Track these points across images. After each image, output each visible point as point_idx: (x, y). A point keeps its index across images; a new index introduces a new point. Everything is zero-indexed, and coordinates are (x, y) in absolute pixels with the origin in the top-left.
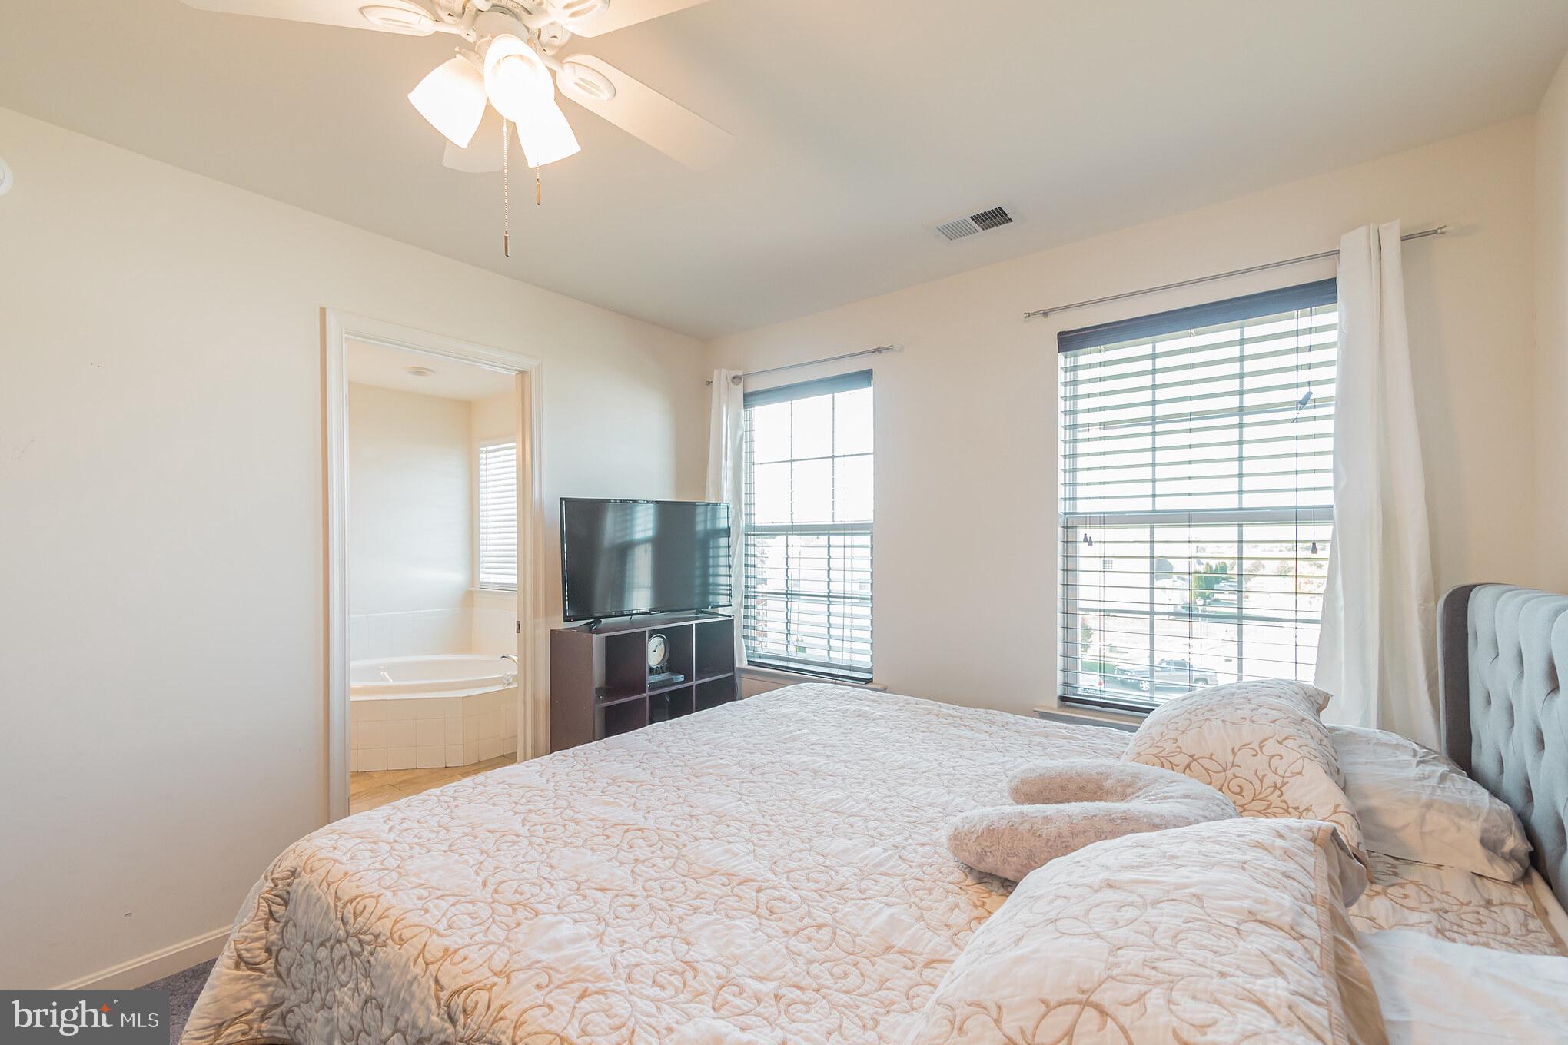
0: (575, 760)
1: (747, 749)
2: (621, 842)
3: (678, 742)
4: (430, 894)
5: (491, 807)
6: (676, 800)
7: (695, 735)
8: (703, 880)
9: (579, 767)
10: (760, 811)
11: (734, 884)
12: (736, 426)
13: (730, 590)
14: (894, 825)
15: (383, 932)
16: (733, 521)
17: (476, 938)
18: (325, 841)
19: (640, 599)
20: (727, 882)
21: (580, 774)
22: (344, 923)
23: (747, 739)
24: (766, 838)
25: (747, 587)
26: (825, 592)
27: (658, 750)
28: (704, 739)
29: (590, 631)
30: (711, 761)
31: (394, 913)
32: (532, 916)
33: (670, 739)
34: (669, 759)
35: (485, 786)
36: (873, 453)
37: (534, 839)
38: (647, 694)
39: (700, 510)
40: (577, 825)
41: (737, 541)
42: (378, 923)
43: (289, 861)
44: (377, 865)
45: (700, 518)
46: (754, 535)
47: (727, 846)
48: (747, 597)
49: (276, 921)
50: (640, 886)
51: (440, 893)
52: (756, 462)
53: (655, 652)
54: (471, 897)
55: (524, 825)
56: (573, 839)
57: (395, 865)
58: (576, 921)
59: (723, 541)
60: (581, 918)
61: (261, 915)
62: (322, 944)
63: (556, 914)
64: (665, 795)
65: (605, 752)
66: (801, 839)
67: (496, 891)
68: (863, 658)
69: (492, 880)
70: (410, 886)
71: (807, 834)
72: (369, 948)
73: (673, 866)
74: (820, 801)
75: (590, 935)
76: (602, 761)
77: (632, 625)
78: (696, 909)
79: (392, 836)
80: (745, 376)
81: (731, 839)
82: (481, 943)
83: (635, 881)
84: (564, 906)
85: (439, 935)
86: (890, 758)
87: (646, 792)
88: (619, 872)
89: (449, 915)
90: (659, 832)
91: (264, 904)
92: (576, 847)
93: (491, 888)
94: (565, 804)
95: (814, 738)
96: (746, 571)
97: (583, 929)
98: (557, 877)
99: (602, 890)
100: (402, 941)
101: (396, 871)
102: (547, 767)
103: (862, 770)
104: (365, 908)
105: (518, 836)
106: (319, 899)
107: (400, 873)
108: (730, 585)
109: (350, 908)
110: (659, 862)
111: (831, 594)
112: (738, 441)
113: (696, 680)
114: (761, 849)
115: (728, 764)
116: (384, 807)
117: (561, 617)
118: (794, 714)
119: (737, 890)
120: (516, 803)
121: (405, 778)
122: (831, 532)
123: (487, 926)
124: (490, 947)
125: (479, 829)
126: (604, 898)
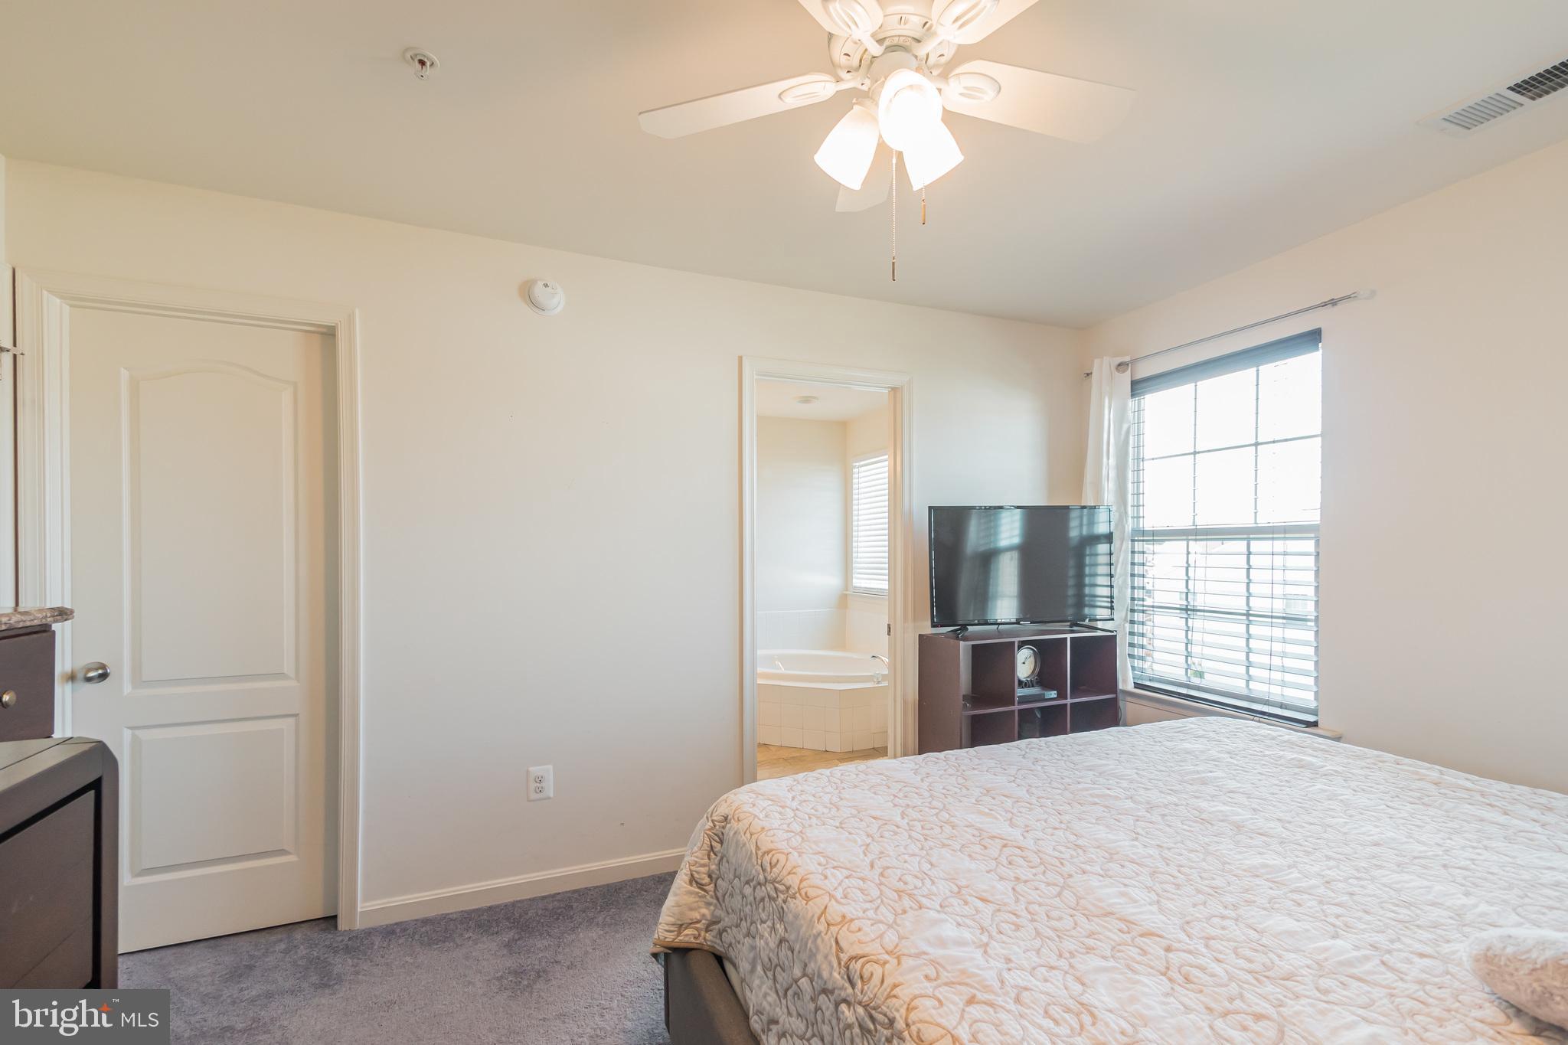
0: (947, 764)
1: (1141, 783)
2: (999, 856)
3: (1056, 763)
4: (827, 863)
5: (873, 795)
6: (1057, 825)
7: (1076, 758)
8: (1095, 919)
9: (950, 771)
10: (1164, 859)
11: (1134, 933)
12: (1121, 418)
13: (1112, 602)
14: (1368, 917)
15: (792, 885)
16: (1116, 526)
17: (868, 913)
18: (747, 797)
19: (1005, 607)
20: (1126, 929)
21: (953, 778)
22: (764, 870)
23: (1139, 772)
24: (1174, 891)
25: (1133, 599)
26: (1244, 608)
27: (1033, 767)
28: (1085, 764)
29: (957, 638)
30: (1094, 789)
31: (801, 872)
32: (917, 907)
33: (1046, 758)
34: (1046, 780)
35: (867, 775)
36: (1321, 435)
37: (913, 834)
38: (1016, 707)
39: (1074, 514)
40: (953, 829)
41: (1122, 549)
42: (789, 877)
43: (723, 809)
44: (785, 826)
45: (1074, 523)
46: (1143, 541)
47: (1123, 889)
48: (1133, 611)
49: (715, 855)
50: (1023, 907)
51: (835, 864)
52: (1146, 457)
53: (1025, 664)
54: (862, 874)
55: (903, 818)
56: (949, 842)
57: (799, 830)
58: (959, 924)
59: (1102, 548)
60: (964, 922)
61: (706, 847)
62: (747, 883)
63: (939, 912)
64: (1046, 816)
65: (976, 761)
66: (1222, 902)
67: (882, 875)
68: (1302, 693)
69: (878, 864)
70: (811, 851)
71: (1231, 900)
72: (782, 896)
73: (1059, 895)
74: (1248, 862)
75: (974, 943)
76: (974, 769)
77: (1000, 634)
78: (1089, 950)
79: (794, 804)
80: (1134, 361)
81: (1126, 881)
82: (873, 920)
83: (1017, 901)
84: (947, 906)
85: (837, 901)
86: (1356, 828)
87: (1023, 810)
88: (1000, 886)
89: (844, 885)
90: (1040, 855)
91: (707, 839)
92: (953, 850)
93: (878, 871)
94: (940, 806)
95: (1232, 785)
96: (1133, 582)
97: (967, 935)
98: (937, 876)
99: (983, 900)
100: (807, 898)
101: (800, 836)
102: (921, 767)
103: (1310, 837)
104: (778, 861)
105: (898, 827)
106: (744, 845)
107: (803, 838)
108: (1112, 597)
109: (767, 858)
110: (1043, 886)
111: (1250, 612)
112: (1122, 437)
113: (1071, 698)
114: (1167, 902)
115: (1118, 797)
116: (787, 778)
117: (929, 623)
118: (1202, 752)
119: (1139, 941)
120: (896, 796)
121: (795, 755)
122: (1251, 536)
123: (877, 905)
124: (880, 925)
125: (864, 813)
126: (987, 910)
